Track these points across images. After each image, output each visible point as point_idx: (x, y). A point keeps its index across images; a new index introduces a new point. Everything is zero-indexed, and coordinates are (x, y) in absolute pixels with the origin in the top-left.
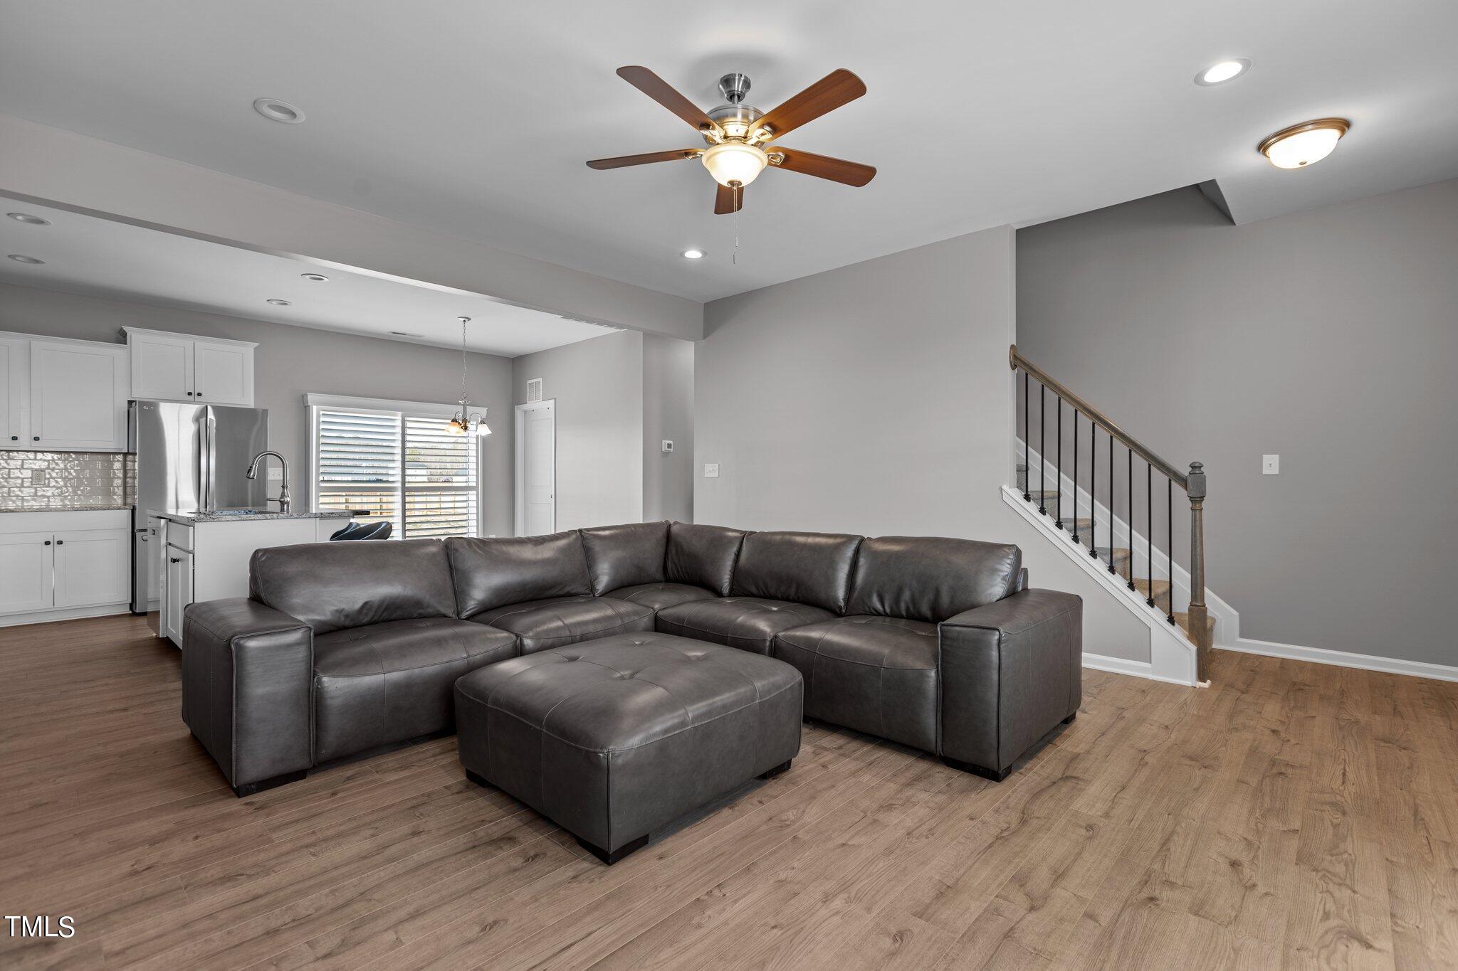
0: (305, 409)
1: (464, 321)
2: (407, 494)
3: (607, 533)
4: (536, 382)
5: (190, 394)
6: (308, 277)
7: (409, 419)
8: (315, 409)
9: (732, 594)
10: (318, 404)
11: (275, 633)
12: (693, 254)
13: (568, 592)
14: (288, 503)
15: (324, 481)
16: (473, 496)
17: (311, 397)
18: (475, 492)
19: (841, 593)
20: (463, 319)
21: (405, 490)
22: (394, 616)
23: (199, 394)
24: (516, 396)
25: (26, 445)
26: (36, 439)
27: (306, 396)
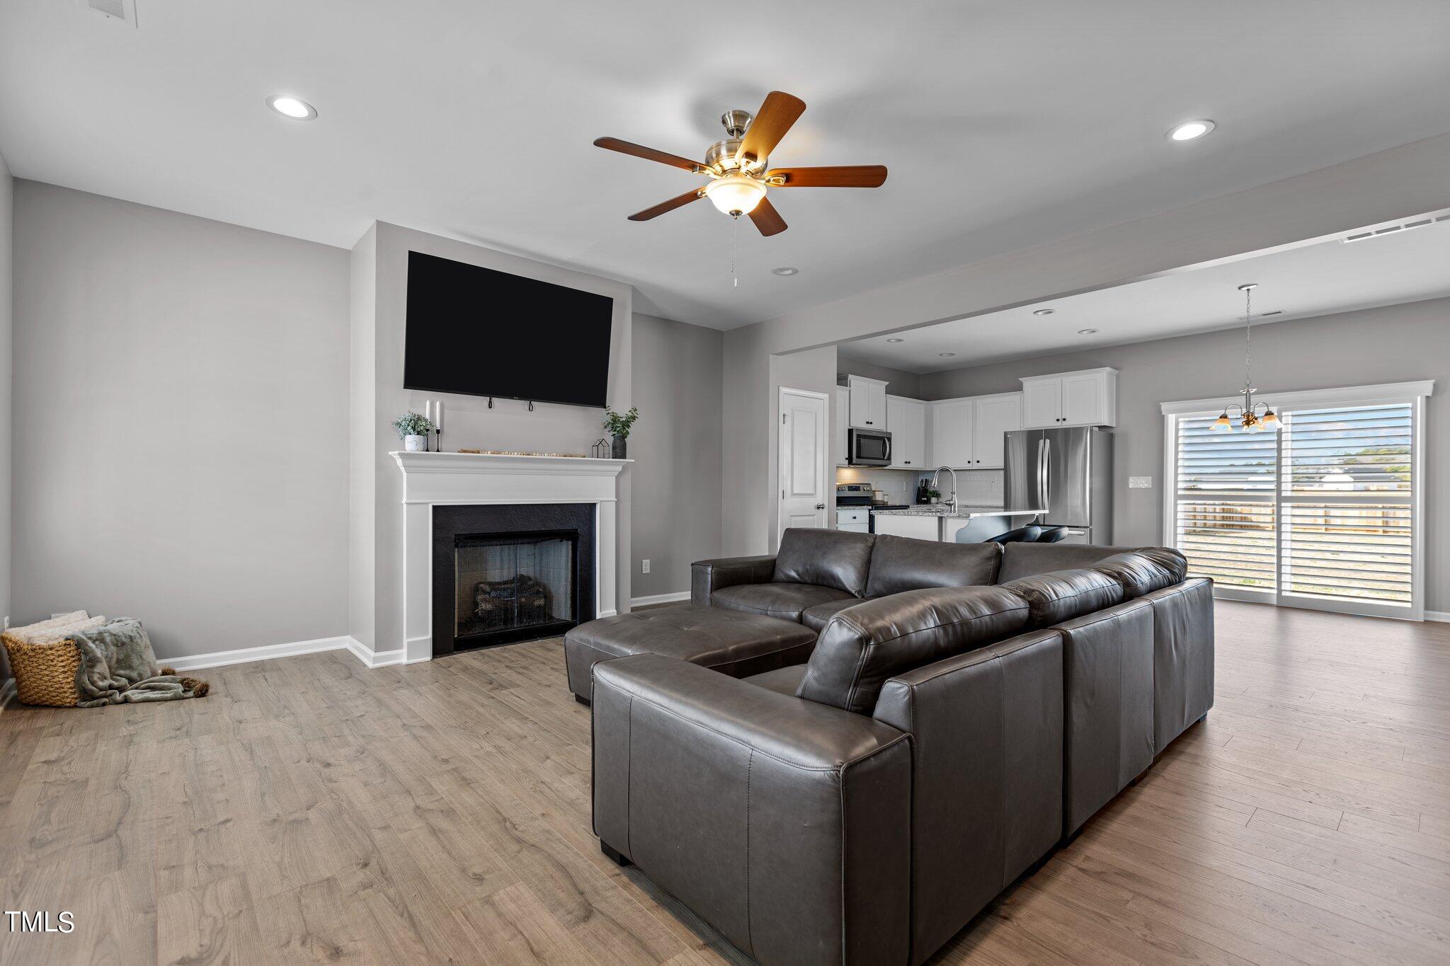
5: (1058, 420)
10: (1172, 412)
15: (1182, 490)
17: (1165, 407)
20: (1246, 288)
23: (1064, 420)
25: (976, 466)
26: (978, 462)
27: (1160, 406)
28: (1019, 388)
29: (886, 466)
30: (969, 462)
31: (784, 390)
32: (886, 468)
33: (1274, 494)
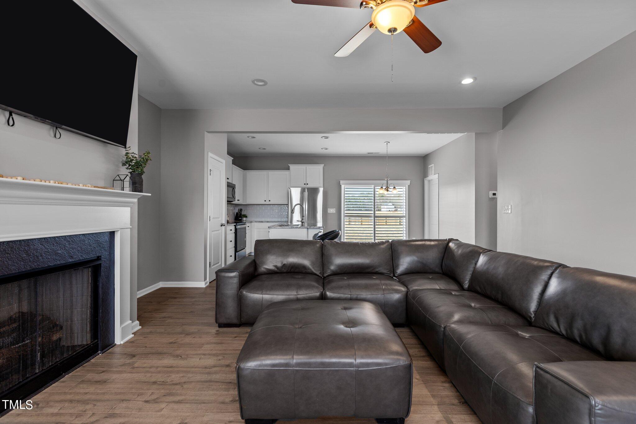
0: (340, 187)
1: (387, 144)
2: (376, 218)
3: (432, 243)
4: (432, 167)
5: (305, 184)
6: (323, 138)
7: (377, 188)
8: (343, 186)
9: (470, 289)
10: (343, 184)
11: (227, 272)
12: (467, 81)
13: (377, 272)
14: (304, 222)
15: (346, 213)
16: (404, 220)
17: (341, 182)
18: (405, 218)
19: (533, 306)
20: (386, 143)
21: (375, 217)
22: (296, 271)
23: (307, 184)
24: (425, 174)
25: (267, 203)
26: (270, 201)
27: (340, 182)
28: (288, 169)
29: (232, 202)
30: (265, 201)
31: (210, 154)
32: (232, 203)
33: (373, 215)
